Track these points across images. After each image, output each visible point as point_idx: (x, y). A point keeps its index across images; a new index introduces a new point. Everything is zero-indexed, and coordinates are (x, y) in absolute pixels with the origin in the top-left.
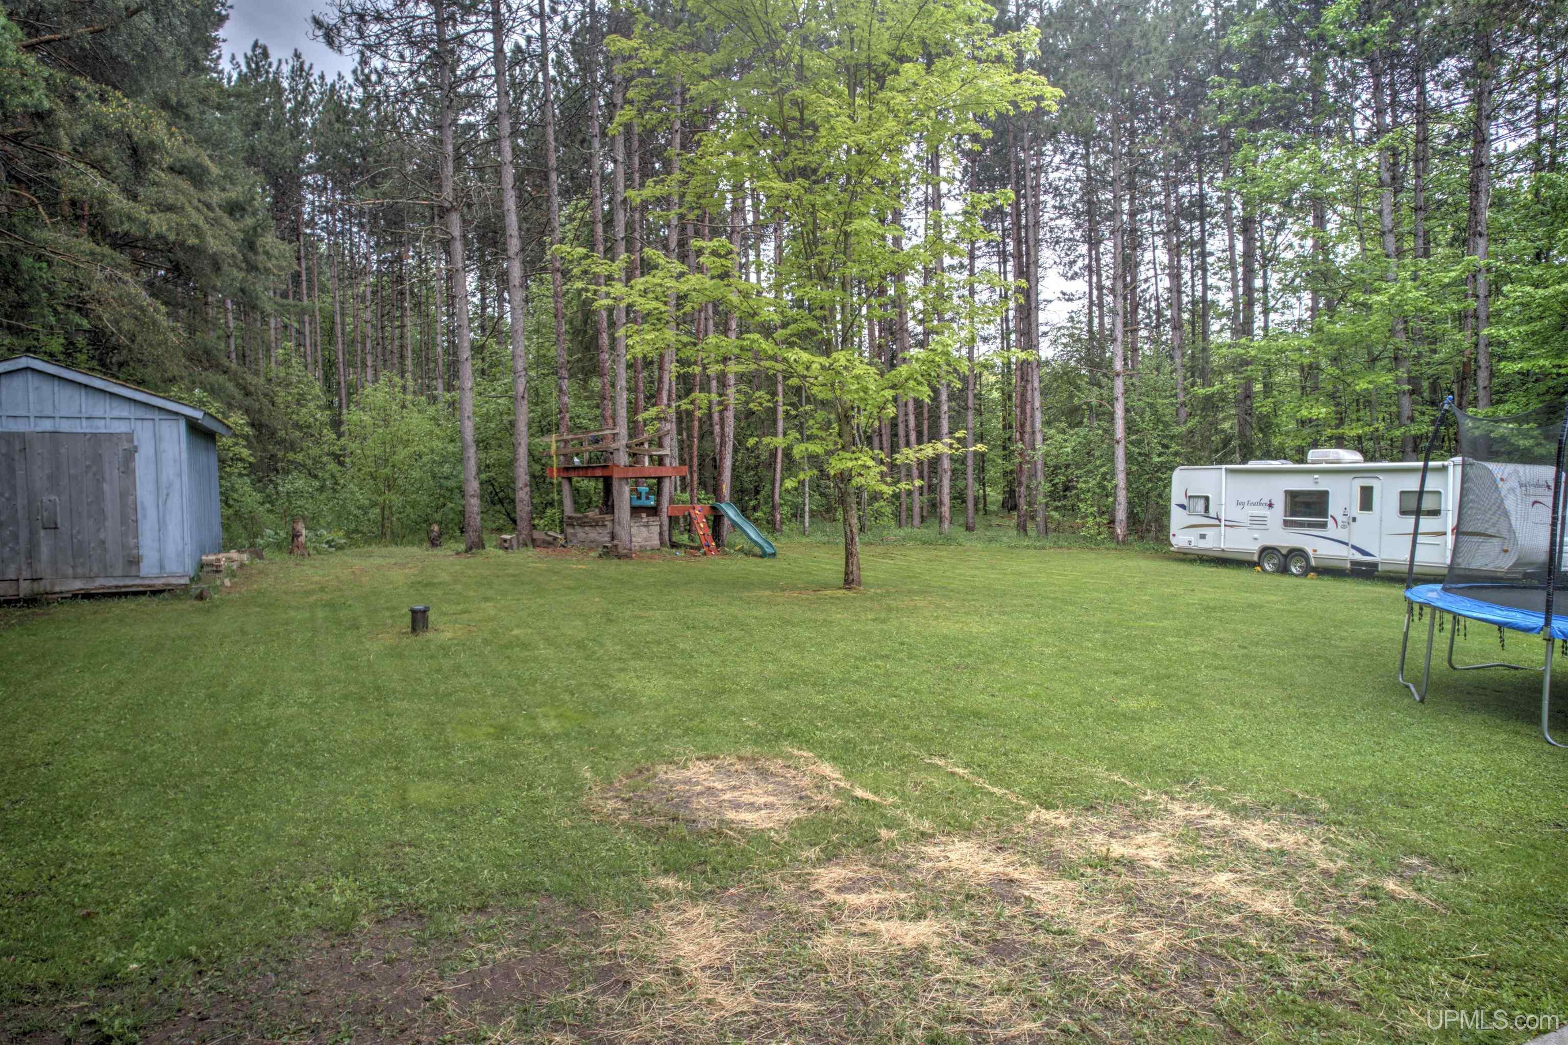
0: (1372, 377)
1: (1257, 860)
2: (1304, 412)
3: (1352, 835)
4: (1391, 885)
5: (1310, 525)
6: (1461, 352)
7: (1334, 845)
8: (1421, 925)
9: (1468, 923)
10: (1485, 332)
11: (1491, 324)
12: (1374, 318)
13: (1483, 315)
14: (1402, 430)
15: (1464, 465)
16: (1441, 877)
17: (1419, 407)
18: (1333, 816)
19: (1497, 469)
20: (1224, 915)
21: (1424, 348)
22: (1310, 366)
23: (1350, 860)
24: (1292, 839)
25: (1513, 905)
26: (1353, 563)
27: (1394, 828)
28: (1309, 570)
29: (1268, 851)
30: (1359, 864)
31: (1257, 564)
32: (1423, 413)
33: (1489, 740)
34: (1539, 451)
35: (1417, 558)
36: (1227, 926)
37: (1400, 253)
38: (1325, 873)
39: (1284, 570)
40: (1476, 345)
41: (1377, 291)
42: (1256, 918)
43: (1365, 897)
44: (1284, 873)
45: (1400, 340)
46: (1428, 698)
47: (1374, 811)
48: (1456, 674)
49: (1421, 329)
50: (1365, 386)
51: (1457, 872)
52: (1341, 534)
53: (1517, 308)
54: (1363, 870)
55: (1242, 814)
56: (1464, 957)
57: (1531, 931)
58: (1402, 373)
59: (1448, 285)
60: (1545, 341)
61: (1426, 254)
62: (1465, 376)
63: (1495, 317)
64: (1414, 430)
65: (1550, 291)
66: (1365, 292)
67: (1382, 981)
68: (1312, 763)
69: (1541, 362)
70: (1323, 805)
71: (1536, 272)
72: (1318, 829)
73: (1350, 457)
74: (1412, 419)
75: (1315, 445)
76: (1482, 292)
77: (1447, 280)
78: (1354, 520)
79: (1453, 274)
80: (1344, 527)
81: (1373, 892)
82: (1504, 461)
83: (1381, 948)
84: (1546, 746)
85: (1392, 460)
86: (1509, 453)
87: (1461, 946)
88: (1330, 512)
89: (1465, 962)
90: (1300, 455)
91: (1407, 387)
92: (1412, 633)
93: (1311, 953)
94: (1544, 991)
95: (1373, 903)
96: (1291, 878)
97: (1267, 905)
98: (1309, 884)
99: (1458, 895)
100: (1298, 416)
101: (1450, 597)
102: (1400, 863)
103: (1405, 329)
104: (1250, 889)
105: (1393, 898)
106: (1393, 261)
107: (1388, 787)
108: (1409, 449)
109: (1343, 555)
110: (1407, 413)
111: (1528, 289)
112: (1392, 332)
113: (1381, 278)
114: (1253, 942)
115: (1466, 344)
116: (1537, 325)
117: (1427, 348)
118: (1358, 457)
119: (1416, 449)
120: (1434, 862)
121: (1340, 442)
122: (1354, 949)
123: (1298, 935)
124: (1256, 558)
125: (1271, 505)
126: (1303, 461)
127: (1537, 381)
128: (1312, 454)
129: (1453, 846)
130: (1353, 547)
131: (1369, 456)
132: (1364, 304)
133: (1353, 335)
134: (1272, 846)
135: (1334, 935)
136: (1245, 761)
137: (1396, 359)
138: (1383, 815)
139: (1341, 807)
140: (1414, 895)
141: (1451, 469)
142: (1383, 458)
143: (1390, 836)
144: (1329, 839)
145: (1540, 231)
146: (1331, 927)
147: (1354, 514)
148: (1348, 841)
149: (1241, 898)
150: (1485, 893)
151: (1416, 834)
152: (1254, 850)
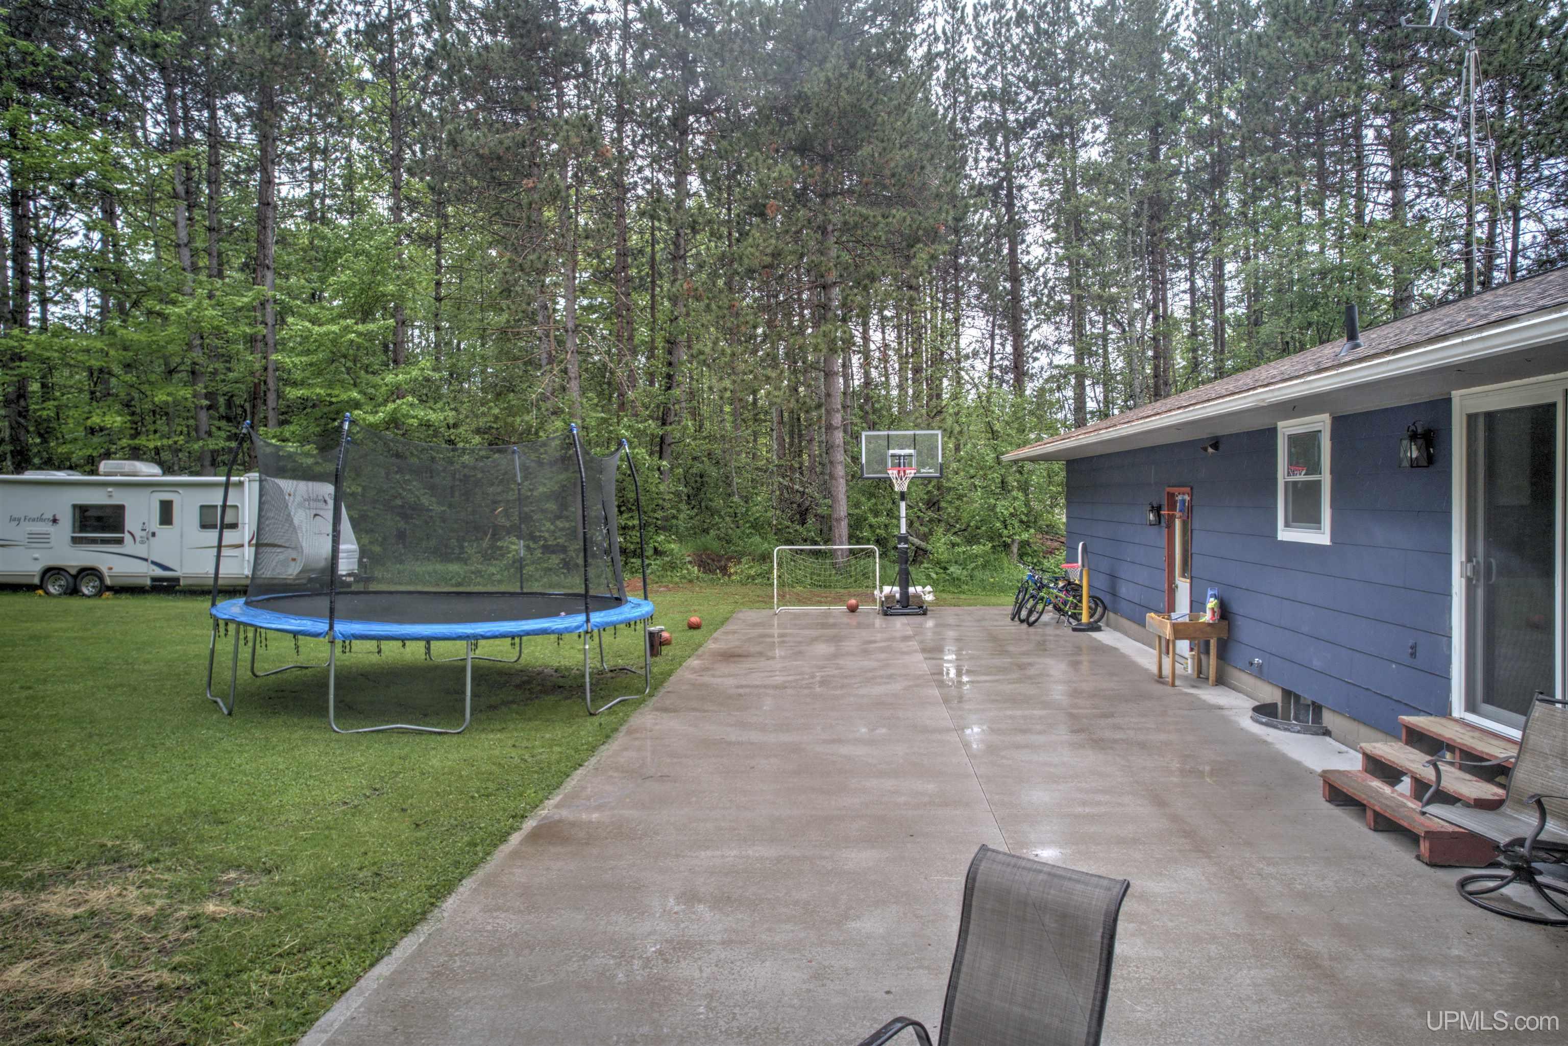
0: (171, 389)
1: (61, 934)
2: (96, 420)
3: (169, 869)
4: (211, 907)
5: (104, 541)
6: (252, 373)
7: (151, 886)
8: (241, 937)
9: (281, 917)
10: (273, 357)
11: (277, 351)
12: (172, 329)
13: (271, 342)
14: (201, 443)
15: (261, 481)
16: (257, 882)
17: (216, 423)
18: (148, 855)
19: (286, 485)
20: (22, 1014)
21: (220, 366)
22: (101, 371)
23: (169, 897)
24: (103, 894)
25: (316, 886)
26: (154, 579)
27: (210, 849)
28: (104, 589)
29: (76, 917)
30: (178, 897)
31: (40, 586)
32: (219, 428)
33: (289, 739)
34: (318, 469)
35: (222, 571)
36: (27, 1025)
37: (195, 269)
38: (145, 919)
39: (73, 591)
40: (266, 369)
41: (174, 303)
42: (64, 1002)
43: (187, 929)
44: (96, 936)
45: (197, 355)
46: (236, 709)
47: (190, 837)
48: (258, 682)
49: (217, 347)
50: (165, 398)
51: (270, 872)
52: (141, 550)
53: (298, 339)
54: (182, 902)
55: (39, 885)
56: (279, 951)
57: (331, 904)
58: (200, 388)
59: (240, 309)
60: (320, 373)
61: (220, 275)
62: (257, 395)
63: (280, 345)
64: (212, 444)
65: (324, 329)
66: (161, 301)
67: (206, 1009)
68: (122, 803)
69: (318, 390)
70: (136, 846)
71: (313, 310)
72: (131, 875)
73: (148, 470)
74: (209, 434)
75: (107, 455)
76: (270, 321)
77: (240, 304)
78: (154, 534)
79: (246, 300)
80: (142, 542)
81: (195, 921)
82: (290, 478)
83: (205, 975)
84: (334, 734)
85: (192, 474)
86: (294, 470)
87: (277, 942)
88: (127, 527)
89: (280, 955)
90: (90, 465)
91: (205, 402)
92: (218, 647)
93: (132, 1012)
94: (343, 954)
95: (195, 932)
96: (103, 939)
97: (77, 980)
98: (126, 938)
99: (272, 894)
100: (89, 423)
101: (252, 611)
102: (218, 882)
103: (202, 345)
104: (54, 970)
105: (214, 920)
106: (190, 276)
107: (202, 809)
108: (207, 463)
109: (143, 572)
110: (204, 427)
111: (307, 324)
112: (190, 346)
113: (178, 291)
114: (62, 1030)
115: (257, 366)
116: (314, 359)
117: (222, 366)
118: (156, 470)
119: (214, 463)
120: (250, 870)
121: (136, 453)
122: (178, 988)
123: (116, 999)
124: (36, 581)
125: (55, 521)
126: (94, 472)
127: (314, 406)
128: (104, 466)
129: (266, 849)
130: (154, 563)
131: (168, 470)
132: (159, 314)
133: (149, 345)
134: (79, 911)
135: (156, 983)
136: (38, 822)
137: (193, 373)
138: (201, 839)
139: (156, 842)
140: (233, 909)
141: (246, 484)
142: (182, 471)
143: (209, 857)
144: (146, 881)
145: (315, 275)
146: (153, 975)
147: (153, 529)
148: (166, 877)
149: (44, 985)
150: (294, 884)
151: (232, 847)
152: (57, 923)
